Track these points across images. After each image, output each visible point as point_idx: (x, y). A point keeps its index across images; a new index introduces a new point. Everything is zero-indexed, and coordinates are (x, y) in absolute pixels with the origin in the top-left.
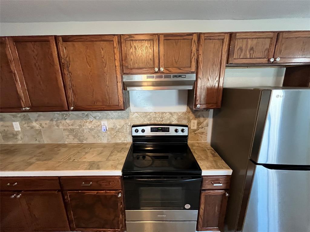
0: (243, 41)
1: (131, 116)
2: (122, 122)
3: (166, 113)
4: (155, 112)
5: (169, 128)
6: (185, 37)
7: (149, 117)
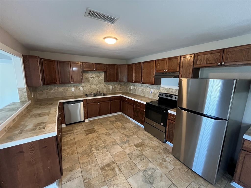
0: (202, 56)
1: (160, 89)
2: (157, 91)
3: (174, 89)
4: (170, 88)
5: (172, 96)
6: (176, 58)
7: (167, 90)
